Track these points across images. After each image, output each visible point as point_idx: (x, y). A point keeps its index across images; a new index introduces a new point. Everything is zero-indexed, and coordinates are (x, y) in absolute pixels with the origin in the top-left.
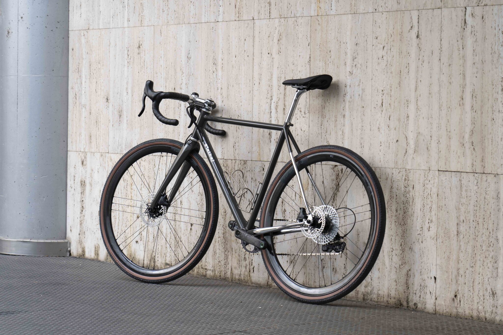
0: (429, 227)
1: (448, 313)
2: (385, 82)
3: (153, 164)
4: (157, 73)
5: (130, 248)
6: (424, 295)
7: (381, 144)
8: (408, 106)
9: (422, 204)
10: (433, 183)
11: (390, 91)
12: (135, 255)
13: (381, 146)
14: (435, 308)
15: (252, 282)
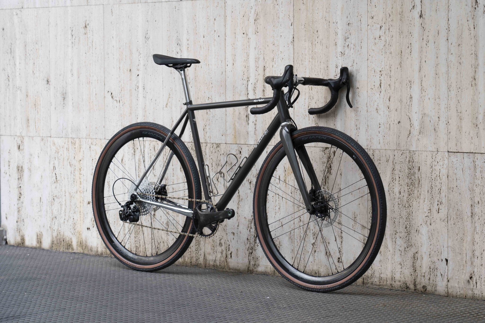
0: (439, 209)
1: (462, 295)
2: (383, 63)
4: (108, 54)
5: (80, 235)
6: (434, 278)
7: (380, 126)
8: (411, 87)
9: (430, 186)
10: (442, 165)
11: (389, 72)
12: (86, 242)
13: (380, 127)
14: (448, 290)
15: (229, 268)
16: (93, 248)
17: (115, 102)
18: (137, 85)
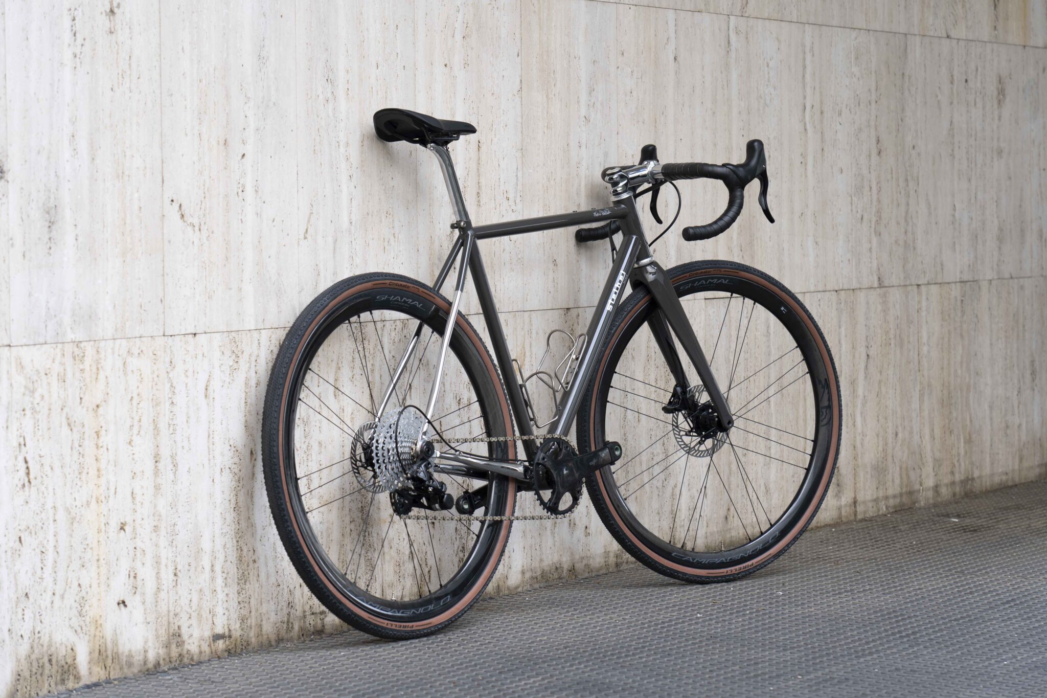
3: (168, 360)
4: (172, 95)
5: (99, 629)
12: (115, 643)
16: (134, 654)
17: (190, 229)
18: (241, 183)
